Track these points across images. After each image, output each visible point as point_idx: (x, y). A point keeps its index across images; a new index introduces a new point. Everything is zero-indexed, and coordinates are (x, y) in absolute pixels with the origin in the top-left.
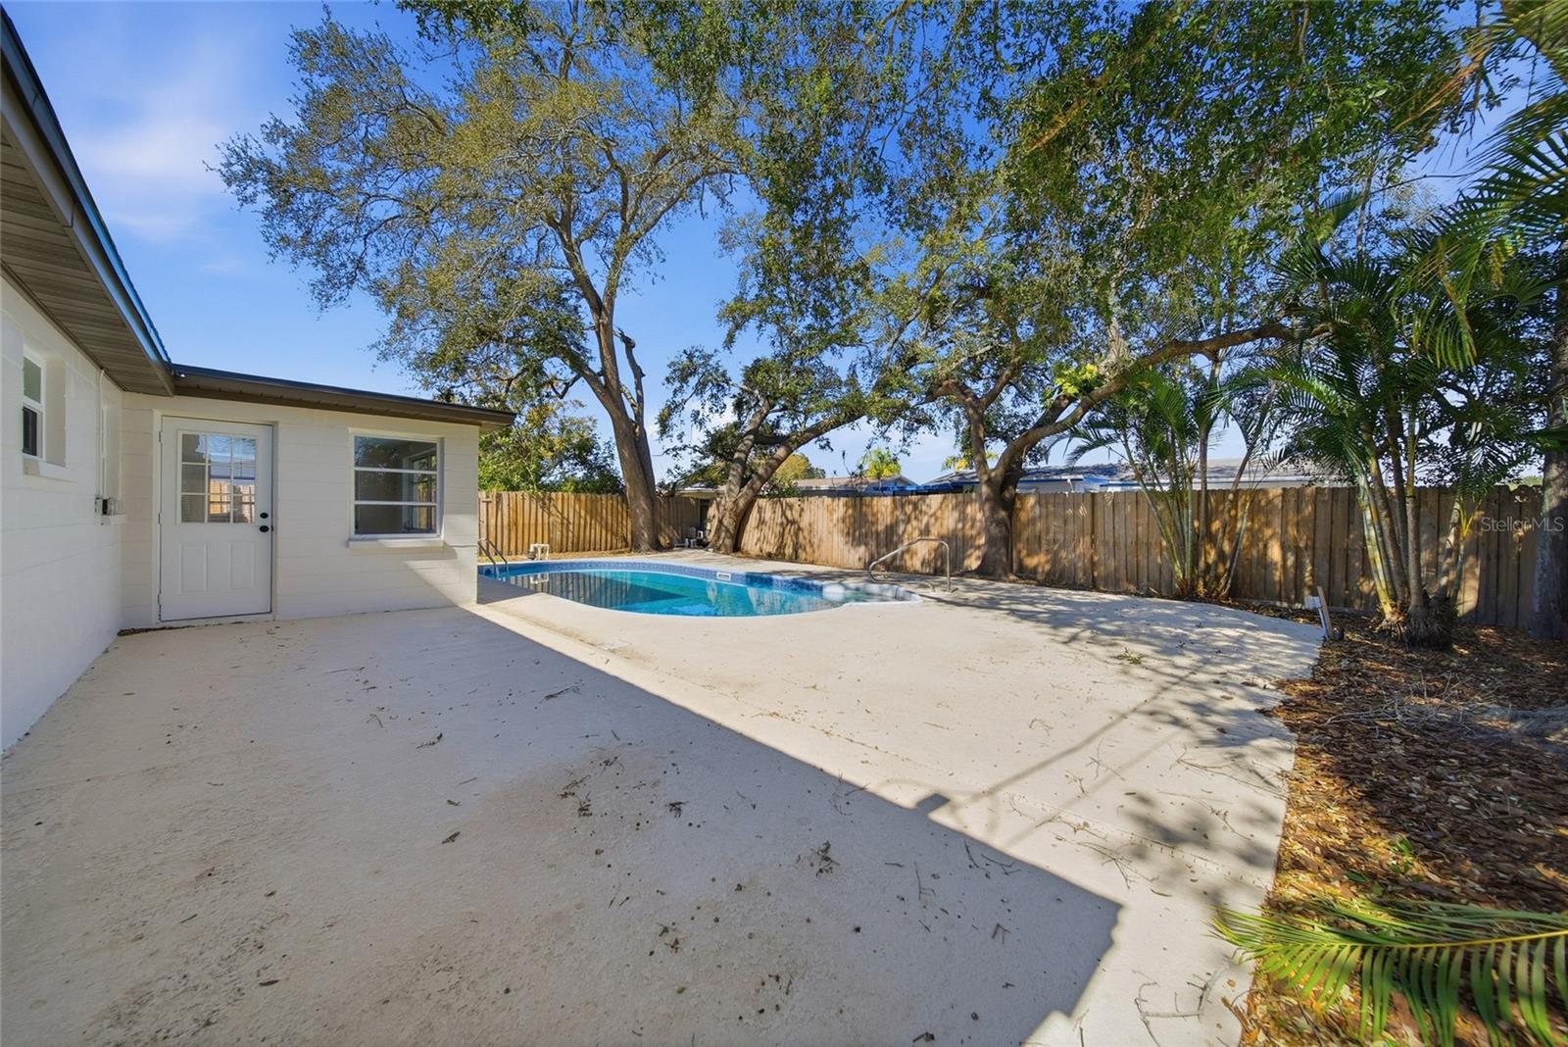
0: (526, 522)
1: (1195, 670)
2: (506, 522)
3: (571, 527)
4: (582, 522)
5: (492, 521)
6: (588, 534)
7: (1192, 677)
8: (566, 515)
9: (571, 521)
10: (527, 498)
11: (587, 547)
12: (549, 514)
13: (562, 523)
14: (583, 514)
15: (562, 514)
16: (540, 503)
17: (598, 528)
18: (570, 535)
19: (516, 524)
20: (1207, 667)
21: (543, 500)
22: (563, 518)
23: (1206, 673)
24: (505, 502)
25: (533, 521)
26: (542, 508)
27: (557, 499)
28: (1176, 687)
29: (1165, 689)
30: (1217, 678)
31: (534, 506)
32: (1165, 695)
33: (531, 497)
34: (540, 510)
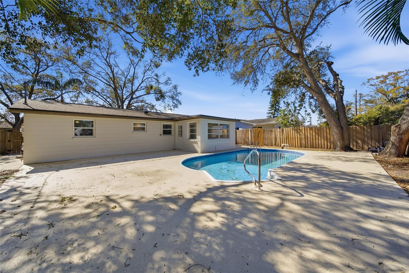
0: (292, 137)
1: (31, 211)
2: (285, 137)
3: (309, 139)
4: (314, 137)
5: (281, 137)
6: (317, 142)
7: (31, 205)
8: (306, 135)
9: (309, 137)
10: (291, 129)
11: (317, 146)
12: (300, 134)
13: (305, 138)
14: (314, 134)
15: (305, 134)
16: (296, 131)
17: (322, 140)
18: (309, 142)
19: (288, 138)
20: (25, 217)
21: (297, 130)
22: (305, 136)
23: (24, 211)
24: (285, 131)
25: (294, 137)
26: (297, 133)
27: (302, 129)
28: (35, 198)
29: (38, 196)
30: (19, 210)
31: (294, 132)
32: (37, 194)
33: (293, 130)
34: (296, 133)
